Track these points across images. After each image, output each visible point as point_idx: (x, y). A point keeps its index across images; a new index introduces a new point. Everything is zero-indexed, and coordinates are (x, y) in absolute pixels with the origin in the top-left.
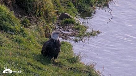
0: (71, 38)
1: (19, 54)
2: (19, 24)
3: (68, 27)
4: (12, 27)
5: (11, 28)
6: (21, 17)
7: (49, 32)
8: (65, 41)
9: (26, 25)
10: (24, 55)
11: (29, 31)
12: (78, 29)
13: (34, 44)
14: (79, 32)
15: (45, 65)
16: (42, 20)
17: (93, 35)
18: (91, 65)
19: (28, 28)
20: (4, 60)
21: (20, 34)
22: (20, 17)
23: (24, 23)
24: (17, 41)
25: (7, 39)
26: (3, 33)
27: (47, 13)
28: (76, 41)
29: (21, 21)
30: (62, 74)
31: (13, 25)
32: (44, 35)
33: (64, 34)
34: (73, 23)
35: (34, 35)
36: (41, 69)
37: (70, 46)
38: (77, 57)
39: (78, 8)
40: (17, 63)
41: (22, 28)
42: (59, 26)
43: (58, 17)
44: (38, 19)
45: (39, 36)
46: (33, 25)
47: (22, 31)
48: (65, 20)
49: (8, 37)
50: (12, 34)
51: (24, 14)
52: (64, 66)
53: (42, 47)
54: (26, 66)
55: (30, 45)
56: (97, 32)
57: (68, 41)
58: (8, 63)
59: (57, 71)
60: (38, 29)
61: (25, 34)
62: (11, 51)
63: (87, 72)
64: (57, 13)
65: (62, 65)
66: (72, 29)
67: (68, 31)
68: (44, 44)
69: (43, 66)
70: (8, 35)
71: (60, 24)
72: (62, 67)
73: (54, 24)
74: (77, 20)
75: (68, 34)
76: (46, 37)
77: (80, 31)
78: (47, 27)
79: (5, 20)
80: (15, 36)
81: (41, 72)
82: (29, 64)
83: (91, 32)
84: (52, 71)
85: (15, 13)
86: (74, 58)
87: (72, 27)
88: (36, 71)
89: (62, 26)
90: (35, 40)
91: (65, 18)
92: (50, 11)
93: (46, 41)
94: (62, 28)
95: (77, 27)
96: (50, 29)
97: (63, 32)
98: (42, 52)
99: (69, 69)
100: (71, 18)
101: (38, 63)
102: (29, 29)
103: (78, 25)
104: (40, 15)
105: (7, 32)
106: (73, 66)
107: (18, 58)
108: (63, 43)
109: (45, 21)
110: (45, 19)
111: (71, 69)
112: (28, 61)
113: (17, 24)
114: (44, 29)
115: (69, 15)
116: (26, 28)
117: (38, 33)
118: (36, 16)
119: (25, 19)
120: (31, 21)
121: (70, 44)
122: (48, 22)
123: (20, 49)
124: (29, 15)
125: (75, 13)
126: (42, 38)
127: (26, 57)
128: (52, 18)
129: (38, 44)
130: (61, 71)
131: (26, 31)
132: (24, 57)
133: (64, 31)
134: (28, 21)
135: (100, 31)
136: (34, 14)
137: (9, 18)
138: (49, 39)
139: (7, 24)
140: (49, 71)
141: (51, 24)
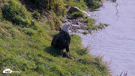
0: (79, 30)
1: (30, 46)
2: (31, 18)
3: (77, 21)
4: (24, 20)
5: (22, 22)
6: (32, 10)
7: (59, 25)
8: (74, 33)
9: (37, 19)
10: (35, 47)
11: (40, 24)
12: (87, 22)
13: (44, 36)
14: (87, 25)
15: (54, 56)
16: (52, 14)
17: (101, 28)
18: (99, 57)
19: (39, 21)
20: (16, 52)
21: (31, 27)
23: (35, 16)
24: (28, 33)
25: (19, 31)
26: (15, 26)
27: (57, 6)
28: (85, 33)
29: (32, 14)
30: (71, 65)
31: (25, 18)
32: (54, 28)
33: (73, 26)
34: (82, 16)
35: (45, 27)
36: (51, 61)
37: (79, 38)
38: (86, 50)
39: (87, 2)
40: (28, 54)
41: (33, 21)
42: (69, 19)
43: (67, 10)
44: (48, 12)
45: (50, 28)
46: (44, 18)
47: (33, 24)
48: (75, 13)
49: (19, 30)
50: (24, 27)
51: (35, 8)
52: (73, 58)
53: (52, 39)
54: (37, 58)
55: (41, 37)
56: (105, 25)
57: (77, 33)
58: (20, 54)
59: (66, 63)
60: (48, 22)
61: (36, 26)
62: (22, 43)
63: (95, 63)
64: (67, 7)
65: (71, 57)
66: (81, 22)
67: (77, 24)
68: (54, 36)
69: (53, 58)
70: (20, 28)
71: (70, 17)
72: (71, 59)
73: (64, 17)
74: (86, 14)
75: (77, 27)
76: (56, 29)
77: (89, 24)
78: (57, 20)
79: (17, 14)
80: (26, 29)
81: (51, 64)
82: (39, 55)
83: (99, 25)
84: (62, 63)
85: (26, 7)
86: (82, 50)
87: (81, 20)
88: (47, 63)
89: (71, 19)
90: (46, 32)
92: (60, 5)
93: (56, 33)
94: (71, 21)
95: (86, 20)
96: (60, 22)
97: (72, 25)
99: (78, 60)
100: (80, 12)
101: (49, 54)
103: (86, 18)
104: (50, 9)
105: (18, 25)
106: (82, 57)
107: (29, 50)
108: (72, 35)
109: (55, 14)
110: (55, 12)
111: (80, 60)
112: (39, 53)
113: (28, 17)
114: (54, 22)
115: (78, 9)
116: (37, 21)
117: (48, 26)
118: (47, 9)
119: (36, 12)
120: (42, 14)
121: (79, 37)
122: (58, 15)
123: (31, 41)
124: (39, 8)
125: (83, 6)
127: (37, 49)
128: (62, 11)
129: (48, 37)
130: (71, 62)
131: (37, 24)
132: (35, 50)
134: (39, 14)
135: (107, 24)
136: (45, 8)
137: (21, 12)
138: (58, 32)
139: (18, 17)
140: (59, 62)
141: (61, 17)
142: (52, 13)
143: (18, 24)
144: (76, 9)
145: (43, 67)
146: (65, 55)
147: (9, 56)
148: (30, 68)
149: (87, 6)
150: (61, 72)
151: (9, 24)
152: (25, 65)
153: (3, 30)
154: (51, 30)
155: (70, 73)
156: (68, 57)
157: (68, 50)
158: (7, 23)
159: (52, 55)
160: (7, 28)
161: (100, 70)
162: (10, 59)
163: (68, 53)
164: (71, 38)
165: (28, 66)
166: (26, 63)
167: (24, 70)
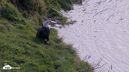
1: (21, 37)
2: (21, 16)
3: (54, 19)
4: (16, 18)
7: (42, 22)
8: (52, 27)
9: (25, 17)
10: (25, 38)
11: (28, 21)
12: (62, 19)
13: (31, 30)
15: (38, 44)
17: (72, 24)
18: (70, 44)
20: (11, 41)
21: (21, 23)
22: (22, 12)
23: (24, 15)
24: (19, 28)
26: (10, 22)
27: (40, 8)
28: (60, 27)
29: (22, 14)
30: (50, 50)
31: (17, 17)
32: (38, 24)
33: (52, 23)
34: (58, 15)
35: (31, 23)
36: (36, 47)
37: (56, 31)
38: (61, 39)
39: (61, 5)
40: (19, 42)
41: (23, 19)
42: (48, 17)
43: (47, 11)
44: (34, 13)
45: (35, 24)
46: (31, 17)
47: (23, 21)
49: (13, 25)
51: (24, 9)
52: (52, 45)
53: (37, 32)
54: (26, 45)
55: (28, 30)
56: (75, 21)
58: (14, 43)
59: (47, 48)
60: (34, 20)
61: (25, 23)
62: (15, 35)
63: (68, 49)
64: (47, 9)
65: (50, 45)
66: (58, 20)
67: (55, 21)
68: (38, 30)
69: (37, 45)
70: (13, 24)
71: (49, 16)
72: (50, 46)
73: (45, 16)
74: (61, 14)
75: (54, 23)
76: (40, 25)
77: (63, 21)
78: (40, 18)
79: (11, 13)
81: (36, 49)
82: (28, 43)
84: (44, 48)
85: (18, 9)
86: (58, 39)
87: (57, 18)
88: (33, 48)
90: (32, 27)
91: (53, 12)
92: (42, 8)
94: (50, 19)
96: (42, 19)
98: (37, 35)
99: (55, 47)
100: (57, 12)
101: (34, 43)
102: (28, 20)
103: (61, 17)
104: (35, 10)
106: (58, 45)
107: (20, 40)
108: (51, 29)
109: (38, 14)
110: (39, 13)
111: (57, 47)
112: (27, 42)
113: (19, 16)
114: (38, 19)
115: (55, 10)
116: (26, 19)
118: (33, 10)
119: (25, 12)
120: (29, 14)
121: (56, 30)
122: (41, 15)
123: (22, 33)
124: (27, 10)
125: (59, 8)
126: (36, 26)
127: (26, 39)
128: (44, 12)
129: (34, 30)
130: (50, 48)
131: (26, 21)
132: (25, 39)
133: (52, 21)
134: (27, 14)
136: (32, 9)
137: (14, 12)
138: (41, 27)
139: (12, 16)
140: (42, 48)
141: (43, 16)
142: (37, 13)
143: (12, 21)
144: (54, 10)
145: (30, 51)
146: (45, 43)
147: (6, 43)
148: (21, 52)
149: (62, 8)
150: (43, 55)
151: (6, 21)
152: (17, 50)
153: (1, 25)
154: (36, 25)
155: (49, 56)
156: (48, 44)
157: (48, 40)
158: (4, 20)
159: (37, 43)
160: (5, 24)
161: (71, 53)
162: (7, 46)
163: (48, 42)
164: (50, 31)
165: (19, 50)
166: (18, 49)
167: (16, 54)
